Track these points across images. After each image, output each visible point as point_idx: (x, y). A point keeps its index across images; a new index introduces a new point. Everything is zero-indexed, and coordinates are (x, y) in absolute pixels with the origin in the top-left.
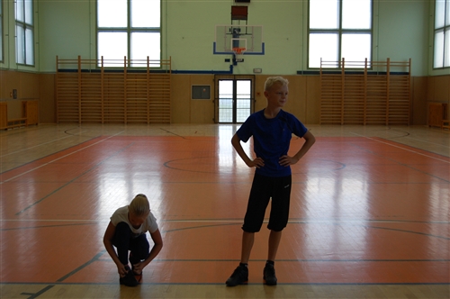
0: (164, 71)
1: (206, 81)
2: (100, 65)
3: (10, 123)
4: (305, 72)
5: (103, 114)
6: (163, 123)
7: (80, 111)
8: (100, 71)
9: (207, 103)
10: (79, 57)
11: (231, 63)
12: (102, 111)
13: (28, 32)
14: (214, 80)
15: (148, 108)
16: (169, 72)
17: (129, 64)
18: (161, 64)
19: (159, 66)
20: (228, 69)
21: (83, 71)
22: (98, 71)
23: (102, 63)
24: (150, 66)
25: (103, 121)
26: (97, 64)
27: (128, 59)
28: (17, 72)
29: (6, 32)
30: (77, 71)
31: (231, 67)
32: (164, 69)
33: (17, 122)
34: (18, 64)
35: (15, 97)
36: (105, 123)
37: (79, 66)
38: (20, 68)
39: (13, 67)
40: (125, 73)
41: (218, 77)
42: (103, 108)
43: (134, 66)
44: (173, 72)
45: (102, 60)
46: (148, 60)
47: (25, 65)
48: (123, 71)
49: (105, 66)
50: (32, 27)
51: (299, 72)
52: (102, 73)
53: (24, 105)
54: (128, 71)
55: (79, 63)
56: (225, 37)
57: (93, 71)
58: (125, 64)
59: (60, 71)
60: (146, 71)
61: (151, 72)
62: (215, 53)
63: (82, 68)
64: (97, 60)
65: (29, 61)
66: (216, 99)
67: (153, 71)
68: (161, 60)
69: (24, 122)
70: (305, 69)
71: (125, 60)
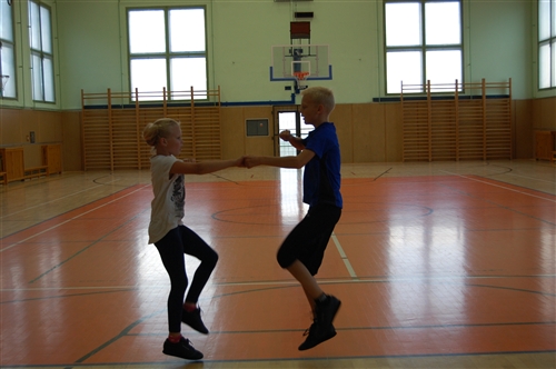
0: (212, 104)
1: (264, 114)
2: (134, 99)
3: (28, 173)
4: (382, 100)
5: (139, 158)
7: (112, 155)
8: (134, 106)
9: (265, 140)
10: (109, 90)
11: (293, 91)
12: (139, 155)
13: (47, 62)
14: (273, 113)
15: (194, 149)
16: (217, 104)
17: (169, 96)
18: (208, 95)
19: (205, 97)
20: (289, 99)
21: (114, 107)
22: (132, 106)
23: (137, 97)
24: (195, 98)
25: (140, 166)
26: (130, 97)
27: (168, 91)
28: (34, 110)
29: (19, 64)
30: (106, 107)
31: (293, 96)
32: (211, 101)
33: (36, 171)
34: (35, 101)
35: (32, 141)
36: (142, 168)
37: (109, 101)
38: (38, 106)
39: (29, 105)
40: (165, 108)
41: (277, 109)
42: (139, 151)
43: (175, 98)
44: (223, 104)
45: (137, 93)
46: (192, 91)
47: (44, 102)
48: (162, 106)
49: (140, 99)
50: (51, 56)
51: (375, 100)
52: (137, 108)
53: (44, 150)
54: (168, 105)
55: (109, 98)
56: (284, 60)
57: (125, 106)
58: (164, 96)
59: (86, 107)
60: (189, 105)
61: (196, 105)
62: (272, 79)
63: (113, 103)
64: (130, 93)
65: (49, 98)
66: (276, 136)
67: (199, 104)
68: (208, 91)
69: (44, 170)
70: (383, 96)
71: (164, 92)
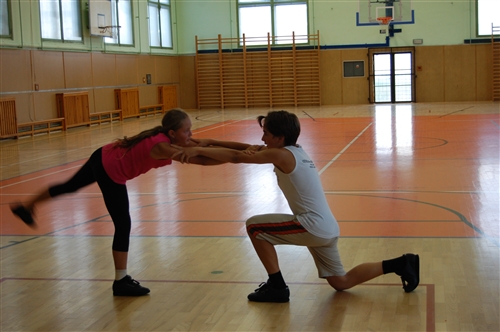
0: (312, 47)
1: (359, 56)
2: (242, 44)
3: (143, 110)
4: (474, 41)
5: (246, 98)
6: (312, 105)
7: (222, 95)
8: (241, 50)
9: (361, 81)
10: (219, 36)
11: (387, 34)
12: (246, 94)
13: (164, 13)
14: (368, 55)
15: (295, 89)
16: (316, 47)
17: (274, 41)
18: (309, 39)
19: (306, 41)
20: (384, 42)
21: (224, 51)
22: (240, 50)
23: (244, 42)
24: (296, 42)
25: (247, 105)
26: (239, 43)
27: (273, 36)
28: (151, 56)
29: (136, 14)
30: (217, 51)
31: (388, 39)
32: (311, 44)
33: (152, 109)
34: (151, 47)
35: (149, 83)
36: (249, 107)
37: (220, 46)
38: (154, 51)
39: (145, 50)
40: (269, 51)
41: (372, 51)
42: (246, 91)
43: (278, 43)
44: (322, 47)
45: (244, 38)
46: (294, 36)
47: (161, 48)
48: (266, 49)
49: (247, 44)
50: (168, 6)
51: (467, 41)
52: (245, 52)
53: (160, 91)
54: (272, 49)
55: (220, 43)
56: (370, 6)
57: (234, 50)
58: (269, 41)
59: (199, 52)
60: (291, 48)
61: (297, 48)
63: (223, 48)
64: (239, 38)
65: (166, 43)
66: (371, 77)
67: (300, 48)
68: (309, 35)
69: (160, 108)
70: (474, 37)
71: (269, 37)
